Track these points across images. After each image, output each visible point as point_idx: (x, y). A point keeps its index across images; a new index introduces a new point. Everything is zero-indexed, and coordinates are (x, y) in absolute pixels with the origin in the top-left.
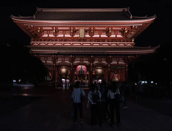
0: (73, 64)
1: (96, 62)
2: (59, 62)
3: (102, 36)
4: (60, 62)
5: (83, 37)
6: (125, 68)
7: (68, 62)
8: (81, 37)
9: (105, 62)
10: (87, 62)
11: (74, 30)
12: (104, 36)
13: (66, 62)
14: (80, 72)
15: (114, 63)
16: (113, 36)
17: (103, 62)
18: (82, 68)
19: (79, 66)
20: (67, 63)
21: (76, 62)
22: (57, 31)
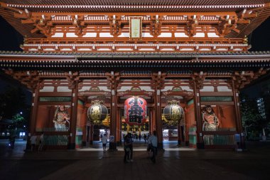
0: (116, 93)
1: (167, 89)
2: (84, 89)
3: (177, 35)
4: (88, 88)
5: (138, 36)
6: (233, 100)
7: (105, 89)
8: (133, 36)
9: (187, 88)
10: (148, 89)
11: (120, 23)
12: (181, 35)
13: (101, 88)
14: (131, 111)
15: (208, 89)
16: (200, 35)
17: (184, 88)
18: (136, 103)
19: (131, 100)
20: (103, 91)
21: (123, 89)
22: (82, 23)
